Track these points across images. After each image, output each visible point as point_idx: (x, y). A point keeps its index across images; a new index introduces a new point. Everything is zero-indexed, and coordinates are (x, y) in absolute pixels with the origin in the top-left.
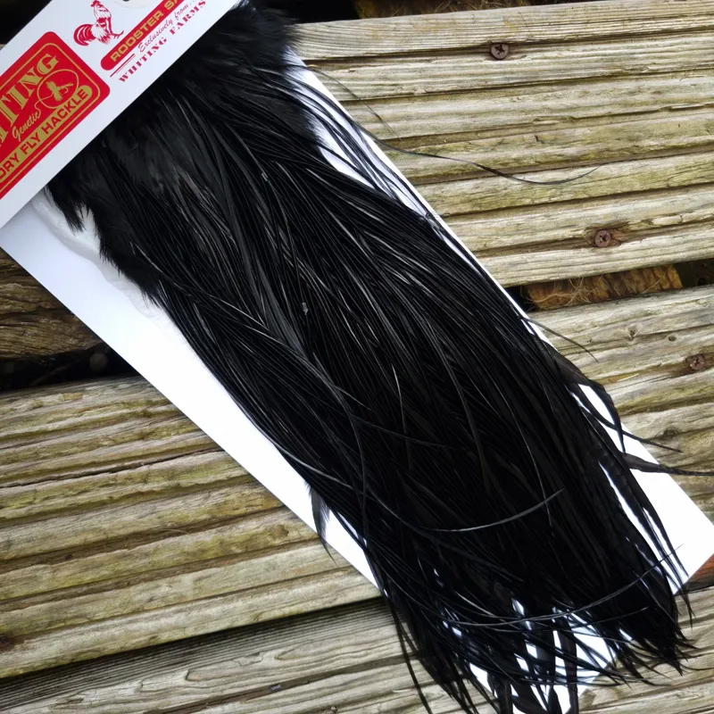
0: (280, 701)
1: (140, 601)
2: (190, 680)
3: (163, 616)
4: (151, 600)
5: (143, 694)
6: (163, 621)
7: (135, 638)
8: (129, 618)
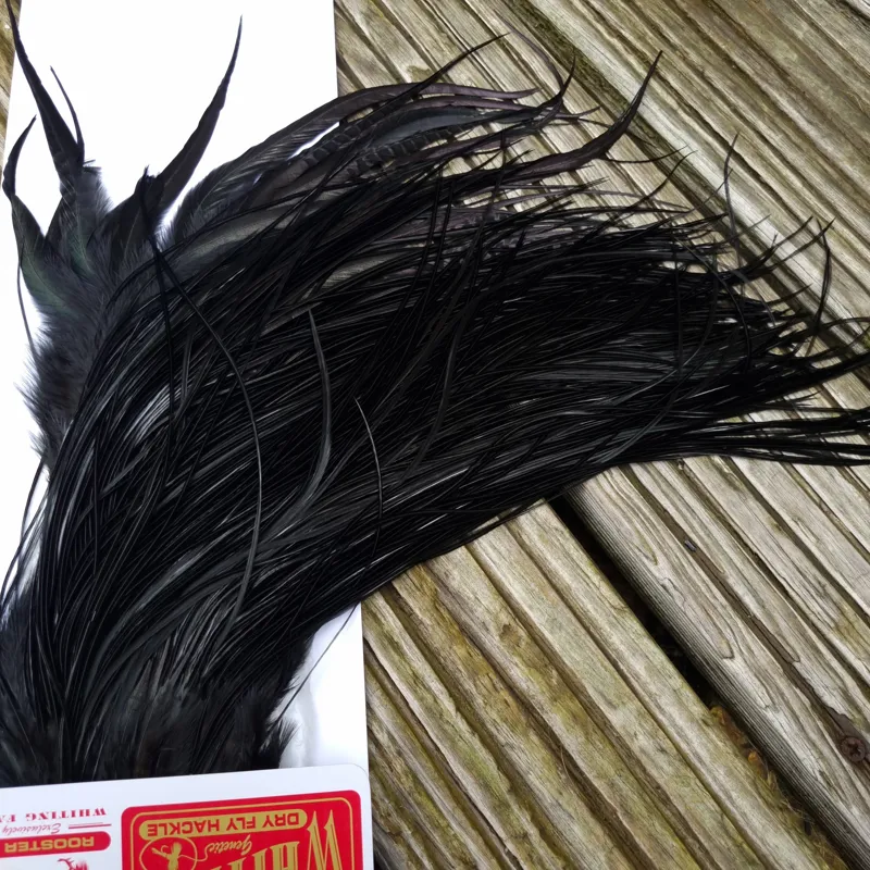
0: (702, 534)
1: (670, 764)
2: (732, 652)
3: (675, 725)
4: (663, 751)
5: (776, 701)
6: (681, 722)
7: (716, 746)
8: (698, 765)
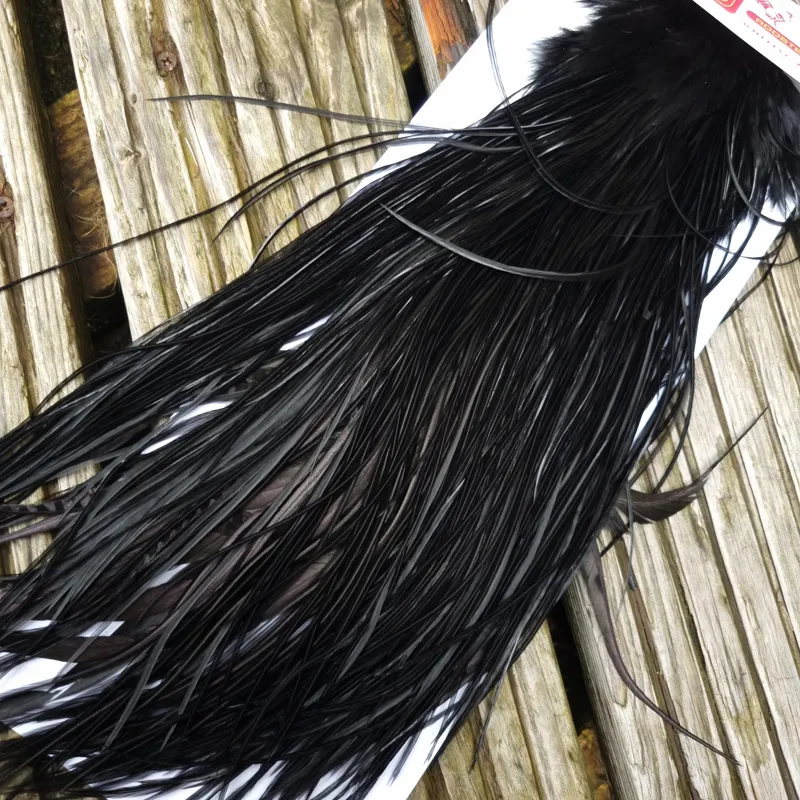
0: (648, 577)
1: (521, 780)
2: (626, 701)
3: (541, 747)
4: (519, 766)
5: (647, 763)
6: (548, 746)
7: (571, 782)
8: (547, 792)
